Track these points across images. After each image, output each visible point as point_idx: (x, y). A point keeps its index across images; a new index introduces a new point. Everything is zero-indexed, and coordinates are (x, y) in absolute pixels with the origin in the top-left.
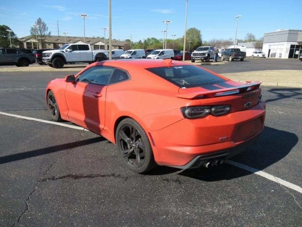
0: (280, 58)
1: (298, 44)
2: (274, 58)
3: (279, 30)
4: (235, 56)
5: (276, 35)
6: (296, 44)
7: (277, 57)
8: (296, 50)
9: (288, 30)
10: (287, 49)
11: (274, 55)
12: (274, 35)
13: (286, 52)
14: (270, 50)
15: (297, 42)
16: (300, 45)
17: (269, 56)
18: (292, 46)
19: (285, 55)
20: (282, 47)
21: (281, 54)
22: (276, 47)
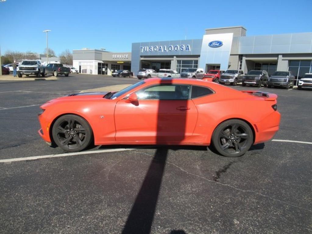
0: (91, 74)
1: (103, 63)
2: (85, 74)
3: (85, 49)
4: (60, 71)
5: (84, 53)
6: (102, 62)
7: (88, 73)
8: (103, 67)
9: (94, 49)
10: (96, 66)
11: (85, 71)
12: (82, 53)
13: (96, 69)
14: (80, 67)
15: (103, 61)
16: (105, 63)
17: (80, 72)
18: (99, 64)
19: (95, 72)
20: (91, 64)
21: (91, 71)
22: (85, 64)
